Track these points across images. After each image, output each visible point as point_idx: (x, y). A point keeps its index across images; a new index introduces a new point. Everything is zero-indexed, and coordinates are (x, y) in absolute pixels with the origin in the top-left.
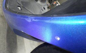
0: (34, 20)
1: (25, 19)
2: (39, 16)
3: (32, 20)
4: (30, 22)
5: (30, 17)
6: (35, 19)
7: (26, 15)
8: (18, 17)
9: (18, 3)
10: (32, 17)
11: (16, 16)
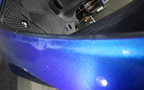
0: (50, 46)
1: (32, 43)
2: (61, 37)
3: (45, 47)
4: (42, 51)
5: (42, 39)
6: (53, 43)
7: (34, 35)
8: (16, 40)
9: (23, 16)
10: (47, 40)
11: (15, 36)
